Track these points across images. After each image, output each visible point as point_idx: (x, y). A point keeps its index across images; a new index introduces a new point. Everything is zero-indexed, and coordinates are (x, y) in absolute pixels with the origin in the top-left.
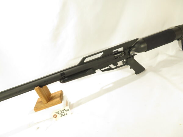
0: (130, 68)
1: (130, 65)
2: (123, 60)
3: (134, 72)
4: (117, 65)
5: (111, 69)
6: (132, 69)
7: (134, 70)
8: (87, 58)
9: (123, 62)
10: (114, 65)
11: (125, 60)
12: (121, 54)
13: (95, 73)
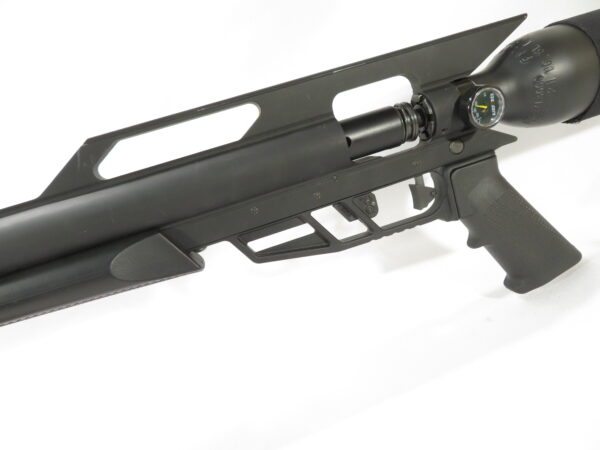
0: (473, 243)
1: (469, 221)
2: (418, 174)
3: (502, 274)
4: (375, 211)
5: (323, 242)
6: (483, 251)
7: (502, 255)
8: (122, 145)
9: (419, 195)
10: (349, 214)
11: (428, 181)
12: (397, 123)
13: (196, 266)
